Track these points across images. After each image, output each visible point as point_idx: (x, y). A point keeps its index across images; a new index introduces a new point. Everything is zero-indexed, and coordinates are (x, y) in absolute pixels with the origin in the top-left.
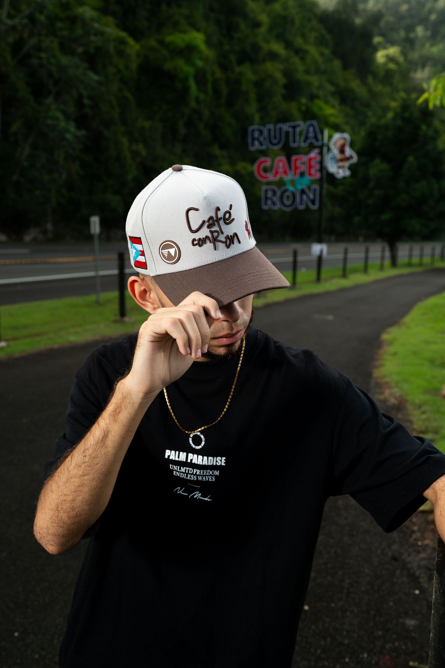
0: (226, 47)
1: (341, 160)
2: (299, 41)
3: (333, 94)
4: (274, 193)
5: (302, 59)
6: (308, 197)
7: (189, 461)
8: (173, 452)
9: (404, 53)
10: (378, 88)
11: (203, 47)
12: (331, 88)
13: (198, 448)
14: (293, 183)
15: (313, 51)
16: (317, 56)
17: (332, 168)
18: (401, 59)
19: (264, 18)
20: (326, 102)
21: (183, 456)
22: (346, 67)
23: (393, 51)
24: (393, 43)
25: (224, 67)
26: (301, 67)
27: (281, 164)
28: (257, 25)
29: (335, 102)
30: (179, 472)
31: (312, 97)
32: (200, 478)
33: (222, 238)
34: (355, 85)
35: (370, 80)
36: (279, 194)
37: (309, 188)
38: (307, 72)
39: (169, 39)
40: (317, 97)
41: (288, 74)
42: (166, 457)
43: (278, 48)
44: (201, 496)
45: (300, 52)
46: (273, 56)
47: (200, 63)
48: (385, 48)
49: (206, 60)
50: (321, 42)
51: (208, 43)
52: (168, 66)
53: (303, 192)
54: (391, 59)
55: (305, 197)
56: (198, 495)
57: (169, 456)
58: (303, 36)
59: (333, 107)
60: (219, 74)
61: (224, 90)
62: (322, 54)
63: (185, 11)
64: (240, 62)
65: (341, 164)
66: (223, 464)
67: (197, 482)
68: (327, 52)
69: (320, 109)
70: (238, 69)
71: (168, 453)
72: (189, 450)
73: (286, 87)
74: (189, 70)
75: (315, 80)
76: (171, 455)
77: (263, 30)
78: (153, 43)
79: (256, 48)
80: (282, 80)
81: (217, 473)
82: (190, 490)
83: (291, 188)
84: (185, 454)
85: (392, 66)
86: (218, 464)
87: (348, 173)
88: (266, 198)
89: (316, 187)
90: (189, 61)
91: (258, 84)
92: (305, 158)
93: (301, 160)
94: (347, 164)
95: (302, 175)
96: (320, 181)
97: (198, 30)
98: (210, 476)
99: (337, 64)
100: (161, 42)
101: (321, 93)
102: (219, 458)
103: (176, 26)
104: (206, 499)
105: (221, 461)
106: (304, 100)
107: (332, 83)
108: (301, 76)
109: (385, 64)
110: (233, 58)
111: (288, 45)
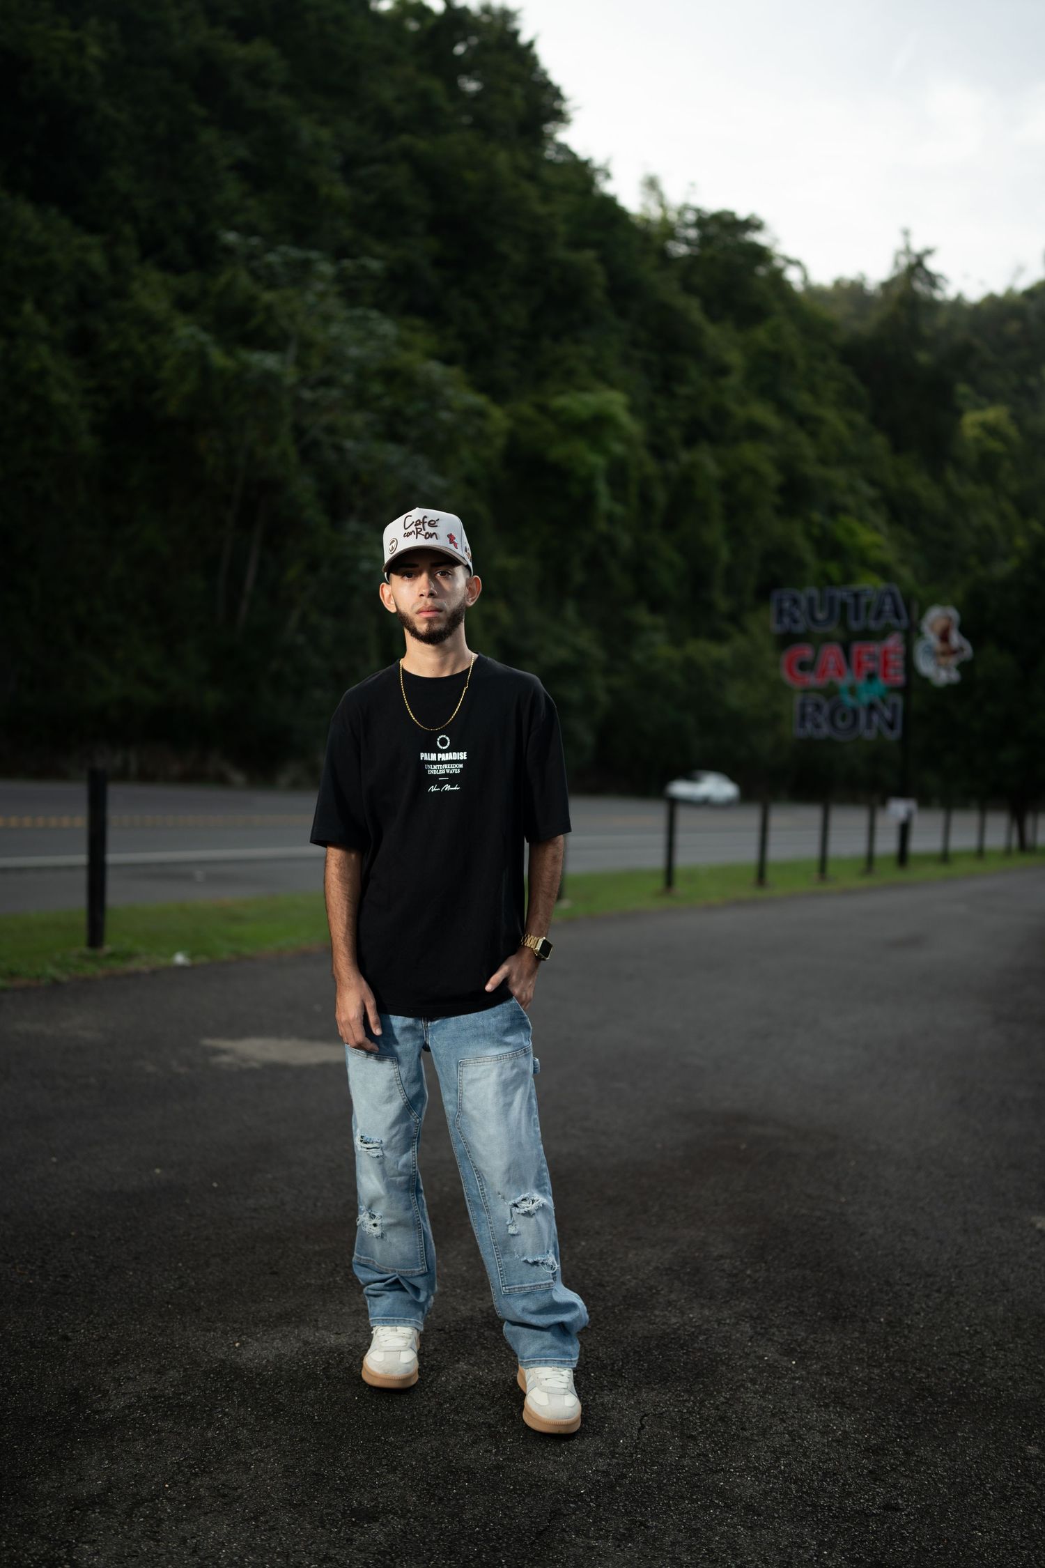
0: (662, 413)
1: (944, 654)
2: (803, 400)
3: (873, 504)
4: (818, 707)
5: (813, 435)
6: (882, 715)
7: (439, 760)
8: (426, 754)
9: (1016, 418)
10: (968, 490)
11: (624, 418)
12: (870, 492)
13: (445, 748)
14: (853, 691)
15: (832, 417)
16: (841, 427)
17: (926, 666)
18: (1012, 431)
19: (734, 358)
20: (862, 519)
21: (433, 757)
22: (898, 448)
23: (995, 414)
24: (992, 397)
25: (659, 452)
26: (808, 450)
27: (832, 659)
28: (722, 370)
29: (879, 519)
30: (433, 770)
31: (834, 510)
32: (448, 771)
33: (423, 532)
34: (920, 484)
35: (950, 475)
36: (826, 708)
37: (884, 701)
38: (823, 461)
39: (561, 402)
40: (845, 510)
41: (787, 466)
42: (422, 759)
43: (763, 413)
44: (451, 787)
45: (804, 421)
46: (756, 431)
47: (618, 448)
48: (979, 407)
49: (627, 441)
50: (848, 400)
51: (633, 409)
52: (558, 452)
53: (872, 707)
54: (991, 430)
55: (875, 718)
56: (448, 787)
57: (423, 758)
58: (813, 389)
59: (876, 529)
60: (651, 467)
61: (661, 496)
62: (851, 425)
63: (589, 351)
64: (690, 441)
65: (943, 660)
66: (466, 758)
67: (446, 775)
68: (860, 419)
69: (851, 533)
70: (685, 457)
71: (422, 755)
72: (438, 751)
73: (782, 490)
74: (597, 461)
75: (838, 476)
76: (424, 756)
77: (734, 380)
78: (526, 409)
79: (721, 414)
80: (774, 478)
81: (461, 766)
82: (441, 784)
83: (848, 700)
84: (435, 754)
85: (994, 445)
86: (461, 759)
87: (955, 676)
88: (803, 717)
89: (898, 700)
90: (597, 444)
91: (727, 485)
92: (876, 648)
93: (868, 652)
94: (953, 661)
95: (871, 677)
96: (905, 690)
97: (612, 385)
98: (456, 769)
99: (880, 441)
100: (542, 409)
101: (850, 501)
102: (461, 753)
103: (569, 379)
104: (455, 788)
105: (463, 756)
106: (817, 516)
107: (873, 482)
108: (813, 470)
109: (977, 440)
110: (675, 433)
111: (784, 407)
